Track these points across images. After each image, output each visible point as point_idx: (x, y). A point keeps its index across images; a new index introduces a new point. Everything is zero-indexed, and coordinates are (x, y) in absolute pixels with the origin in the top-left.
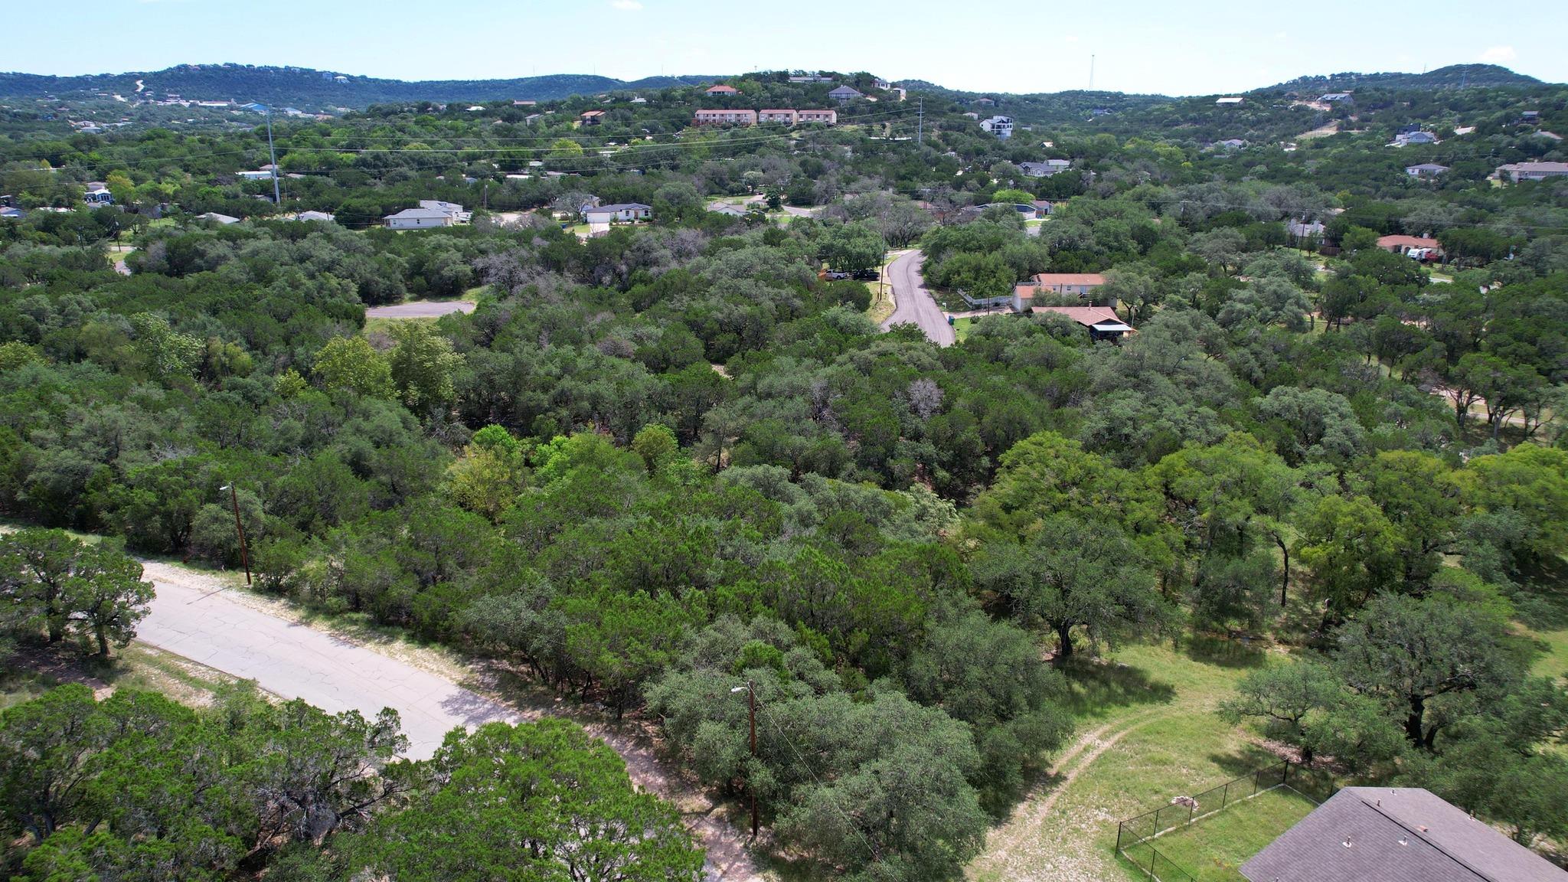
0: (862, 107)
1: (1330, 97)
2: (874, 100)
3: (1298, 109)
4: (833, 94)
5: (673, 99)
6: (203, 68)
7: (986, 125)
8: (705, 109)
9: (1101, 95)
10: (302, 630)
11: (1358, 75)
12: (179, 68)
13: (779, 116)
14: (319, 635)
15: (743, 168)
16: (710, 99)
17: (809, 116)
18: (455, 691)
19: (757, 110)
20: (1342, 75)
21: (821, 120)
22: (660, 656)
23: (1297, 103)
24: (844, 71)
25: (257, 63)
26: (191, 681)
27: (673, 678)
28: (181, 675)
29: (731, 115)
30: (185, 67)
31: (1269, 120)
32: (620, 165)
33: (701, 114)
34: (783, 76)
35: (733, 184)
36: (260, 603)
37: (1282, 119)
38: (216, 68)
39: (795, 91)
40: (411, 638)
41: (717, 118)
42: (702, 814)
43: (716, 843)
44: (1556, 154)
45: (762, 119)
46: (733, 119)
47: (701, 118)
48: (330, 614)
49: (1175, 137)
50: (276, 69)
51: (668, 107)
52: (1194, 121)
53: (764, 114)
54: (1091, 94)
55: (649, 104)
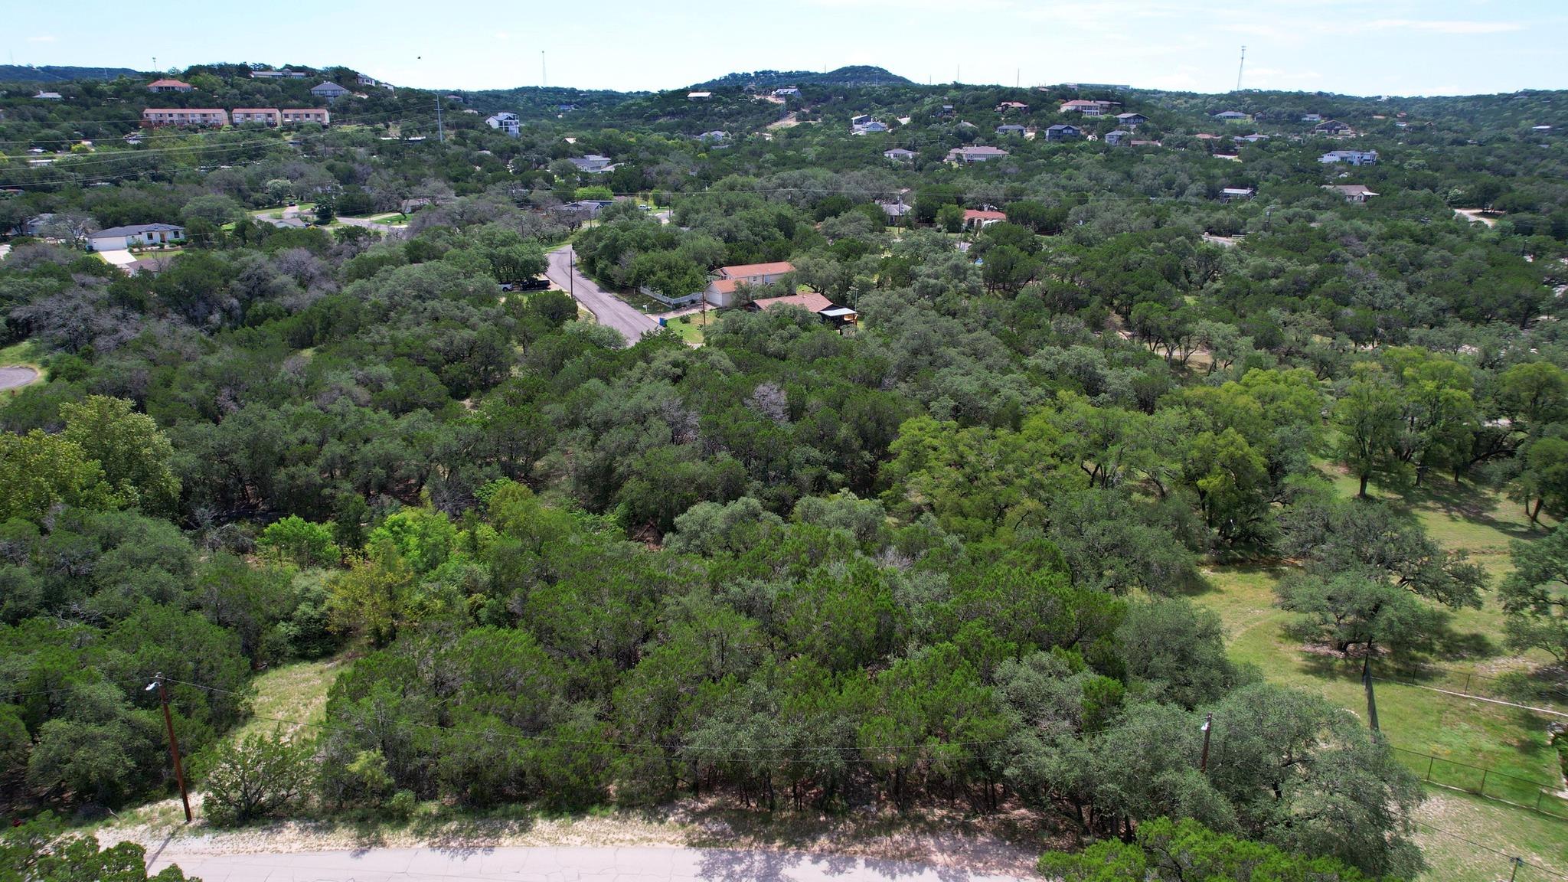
0: (354, 105)
1: (781, 91)
2: (365, 97)
3: (761, 102)
4: (316, 90)
5: (101, 95)
7: (493, 122)
8: (153, 107)
9: (558, 91)
11: (776, 73)
13: (259, 115)
15: (262, 176)
16: (156, 96)
17: (297, 116)
19: (229, 109)
20: (764, 73)
21: (311, 120)
23: (758, 98)
24: (319, 66)
29: (194, 114)
31: (739, 113)
32: (80, 176)
33: (152, 113)
34: (244, 70)
35: (258, 196)
37: (750, 111)
39: (270, 88)
41: (175, 118)
44: (981, 140)
45: (237, 120)
46: (198, 119)
47: (153, 118)
49: (661, 130)
51: (99, 105)
52: (672, 114)
53: (239, 114)
54: (547, 90)
55: (66, 100)
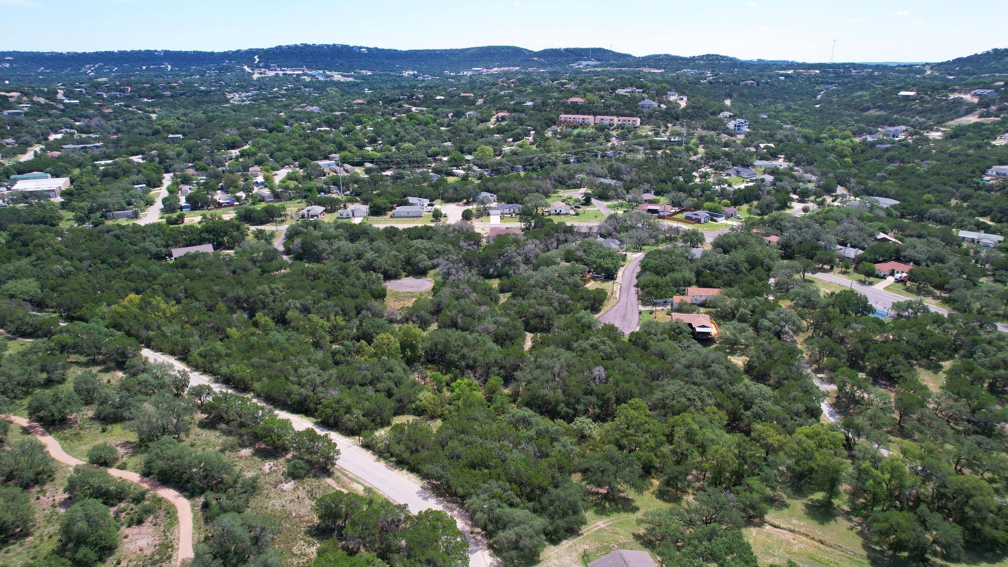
1: (980, 91)
2: (665, 107)
3: (955, 100)
5: (548, 105)
6: (289, 47)
8: (566, 113)
10: (377, 463)
12: (277, 48)
13: (607, 119)
14: (381, 465)
15: (576, 172)
17: (624, 121)
18: (420, 489)
19: (595, 116)
21: (630, 124)
22: (472, 490)
23: (956, 96)
25: (318, 43)
26: (349, 478)
27: (474, 498)
28: (346, 475)
29: (579, 117)
30: (280, 47)
33: (563, 117)
35: (569, 182)
36: (364, 451)
38: (296, 46)
40: (408, 470)
41: (572, 120)
42: (478, 533)
43: (480, 541)
45: (597, 122)
46: (580, 121)
47: (563, 119)
48: (385, 458)
50: (328, 46)
51: (545, 111)
53: (599, 119)
55: (534, 107)
